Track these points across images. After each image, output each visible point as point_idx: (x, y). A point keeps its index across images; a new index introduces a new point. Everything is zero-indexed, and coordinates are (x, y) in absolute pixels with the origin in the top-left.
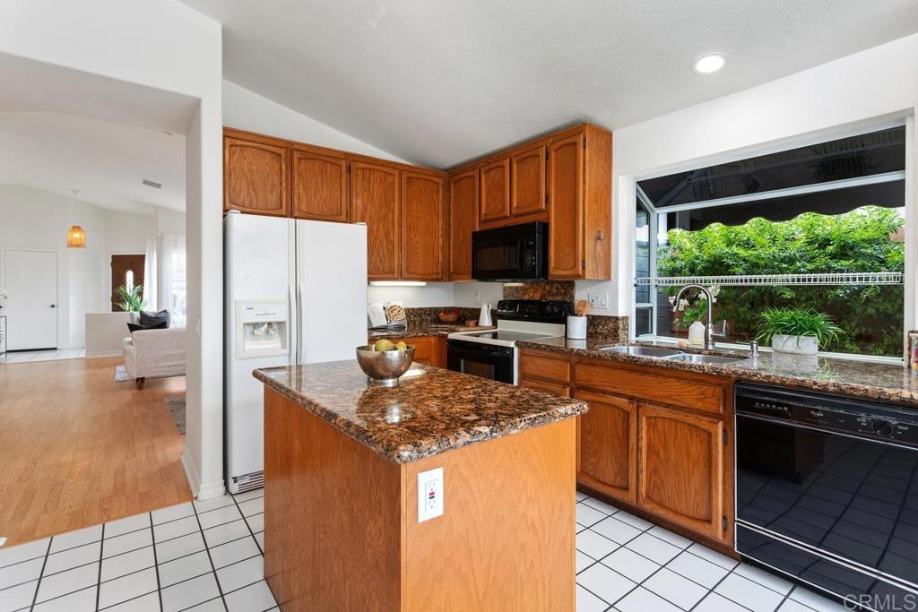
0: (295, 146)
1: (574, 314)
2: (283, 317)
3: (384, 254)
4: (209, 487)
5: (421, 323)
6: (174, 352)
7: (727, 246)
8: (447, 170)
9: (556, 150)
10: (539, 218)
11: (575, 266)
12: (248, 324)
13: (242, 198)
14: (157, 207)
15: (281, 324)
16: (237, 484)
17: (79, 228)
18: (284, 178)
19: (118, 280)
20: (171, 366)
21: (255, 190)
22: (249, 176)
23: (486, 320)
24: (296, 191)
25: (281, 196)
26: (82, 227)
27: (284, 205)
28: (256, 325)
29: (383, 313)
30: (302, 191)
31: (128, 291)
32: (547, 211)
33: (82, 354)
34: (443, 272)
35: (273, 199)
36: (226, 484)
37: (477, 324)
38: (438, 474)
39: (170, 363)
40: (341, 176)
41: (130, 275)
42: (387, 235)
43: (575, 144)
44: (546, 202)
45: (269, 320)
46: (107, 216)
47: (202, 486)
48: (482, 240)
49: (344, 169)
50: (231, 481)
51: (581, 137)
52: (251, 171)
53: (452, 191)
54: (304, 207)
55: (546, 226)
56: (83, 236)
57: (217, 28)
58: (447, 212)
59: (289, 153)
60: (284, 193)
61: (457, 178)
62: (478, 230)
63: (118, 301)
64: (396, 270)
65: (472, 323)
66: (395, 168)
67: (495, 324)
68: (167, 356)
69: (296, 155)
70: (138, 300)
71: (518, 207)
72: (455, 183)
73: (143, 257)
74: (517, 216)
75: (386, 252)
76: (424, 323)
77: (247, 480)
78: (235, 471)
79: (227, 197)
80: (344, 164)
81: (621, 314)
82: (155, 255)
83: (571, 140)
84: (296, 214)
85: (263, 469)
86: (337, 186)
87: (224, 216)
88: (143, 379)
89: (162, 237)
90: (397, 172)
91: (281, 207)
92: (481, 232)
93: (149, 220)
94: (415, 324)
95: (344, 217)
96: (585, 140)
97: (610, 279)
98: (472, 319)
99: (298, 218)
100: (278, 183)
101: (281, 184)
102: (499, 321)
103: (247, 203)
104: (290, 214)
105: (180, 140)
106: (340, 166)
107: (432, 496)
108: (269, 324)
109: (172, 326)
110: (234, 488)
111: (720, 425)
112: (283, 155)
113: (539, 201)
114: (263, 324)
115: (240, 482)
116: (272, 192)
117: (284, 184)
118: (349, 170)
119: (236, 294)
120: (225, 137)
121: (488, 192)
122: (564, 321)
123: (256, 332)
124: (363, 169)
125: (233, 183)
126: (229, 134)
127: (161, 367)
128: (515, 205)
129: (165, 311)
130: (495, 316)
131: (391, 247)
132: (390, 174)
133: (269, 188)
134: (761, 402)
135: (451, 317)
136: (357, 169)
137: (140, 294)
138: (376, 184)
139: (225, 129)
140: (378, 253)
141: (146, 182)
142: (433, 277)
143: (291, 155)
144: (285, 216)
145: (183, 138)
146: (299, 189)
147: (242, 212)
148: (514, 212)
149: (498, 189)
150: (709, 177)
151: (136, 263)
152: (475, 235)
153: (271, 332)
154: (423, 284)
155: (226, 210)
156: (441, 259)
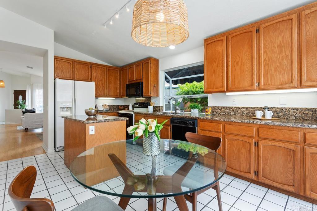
0: (75, 61)
1: (150, 105)
2: (71, 106)
3: (101, 90)
4: (51, 150)
5: (114, 110)
6: (38, 120)
7: (196, 88)
8: (120, 67)
9: (145, 64)
10: (141, 81)
11: (148, 93)
12: (61, 108)
13: (60, 74)
14: (31, 74)
15: (70, 108)
16: (58, 149)
17: (2, 81)
18: (72, 69)
19: (16, 98)
20: (37, 125)
21: (63, 72)
22: (62, 69)
23: (131, 108)
24: (75, 73)
25: (71, 74)
26: (4, 81)
27: (72, 77)
28: (63, 108)
29: (102, 106)
30: (77, 73)
31: (20, 102)
32: (143, 79)
33: (4, 123)
34: (119, 95)
35: (68, 75)
36: (55, 149)
37: (128, 109)
38: (94, 127)
39: (37, 124)
40: (89, 69)
41: (20, 97)
42: (102, 85)
43: (148, 63)
44: (143, 77)
45: (67, 107)
46: (12, 77)
47: (48, 149)
48: (128, 87)
49: (89, 66)
50: (56, 148)
51: (150, 61)
52: (62, 67)
53: (122, 72)
54: (78, 77)
55: (142, 83)
56: (4, 84)
57: (53, 31)
58: (120, 79)
59: (73, 62)
60: (72, 74)
61: (123, 69)
62: (128, 83)
63: (16, 105)
64: (105, 94)
65: (126, 109)
66: (105, 67)
67: (133, 109)
68: (35, 121)
69: (75, 63)
70: (24, 105)
71: (137, 78)
72: (122, 71)
73: (26, 91)
74: (137, 80)
75: (102, 89)
76: (115, 110)
77: (61, 148)
78: (57, 145)
79: (55, 75)
80: (89, 65)
81: (161, 105)
82: (30, 90)
83: (147, 62)
84: (75, 79)
85: (64, 145)
86: (87, 71)
87: (55, 80)
88: (27, 129)
89: (33, 84)
90: (105, 68)
91: (71, 77)
92: (129, 84)
93: (28, 78)
94: (112, 110)
95: (89, 80)
96: (150, 62)
97: (158, 97)
98: (126, 108)
99: (76, 80)
100: (70, 71)
101: (71, 71)
102: (134, 108)
103: (61, 76)
104: (74, 79)
105: (42, 59)
106: (88, 66)
107: (92, 130)
108: (67, 108)
109: (36, 112)
110: (57, 150)
111: (169, 127)
112: (72, 63)
113: (141, 77)
114: (66, 108)
115: (59, 148)
116: (68, 73)
117: (72, 71)
118: (91, 67)
119: (58, 100)
120: (55, 58)
121: (130, 74)
122: (147, 108)
123: (63, 110)
124: (95, 67)
125: (57, 71)
126: (56, 58)
127: (34, 125)
128: (136, 77)
129: (34, 109)
130: (133, 107)
131: (103, 88)
132: (103, 68)
133: (67, 72)
134: (175, 121)
135: (122, 108)
136: (93, 67)
137: (25, 103)
138: (99, 71)
139: (55, 56)
140: (100, 90)
141: (27, 67)
142: (117, 97)
143: (74, 63)
144: (72, 80)
145: (43, 57)
146: (76, 72)
147: (60, 79)
148: (136, 79)
149: (132, 73)
150: (189, 71)
151: (23, 93)
152: (127, 85)
153: (68, 110)
154: (114, 98)
155: (55, 78)
156: (119, 92)
